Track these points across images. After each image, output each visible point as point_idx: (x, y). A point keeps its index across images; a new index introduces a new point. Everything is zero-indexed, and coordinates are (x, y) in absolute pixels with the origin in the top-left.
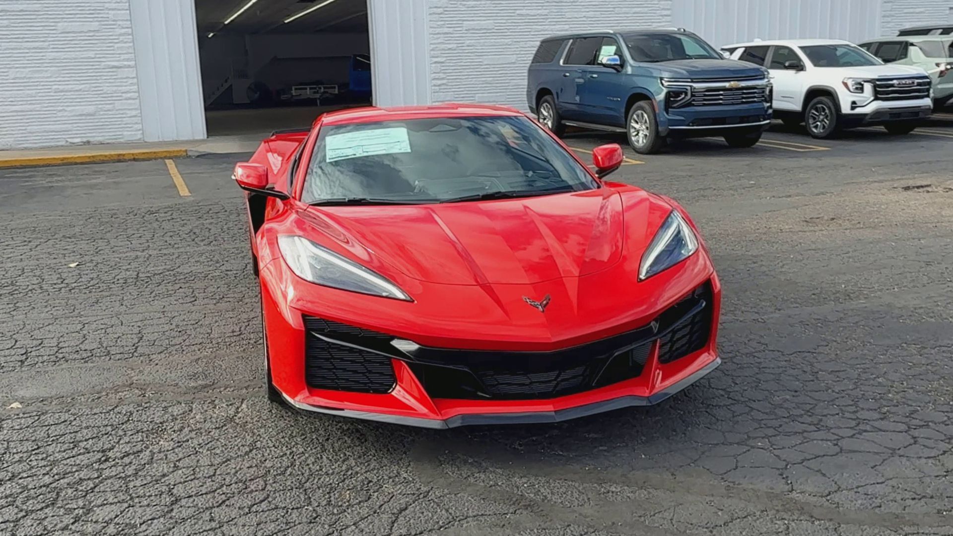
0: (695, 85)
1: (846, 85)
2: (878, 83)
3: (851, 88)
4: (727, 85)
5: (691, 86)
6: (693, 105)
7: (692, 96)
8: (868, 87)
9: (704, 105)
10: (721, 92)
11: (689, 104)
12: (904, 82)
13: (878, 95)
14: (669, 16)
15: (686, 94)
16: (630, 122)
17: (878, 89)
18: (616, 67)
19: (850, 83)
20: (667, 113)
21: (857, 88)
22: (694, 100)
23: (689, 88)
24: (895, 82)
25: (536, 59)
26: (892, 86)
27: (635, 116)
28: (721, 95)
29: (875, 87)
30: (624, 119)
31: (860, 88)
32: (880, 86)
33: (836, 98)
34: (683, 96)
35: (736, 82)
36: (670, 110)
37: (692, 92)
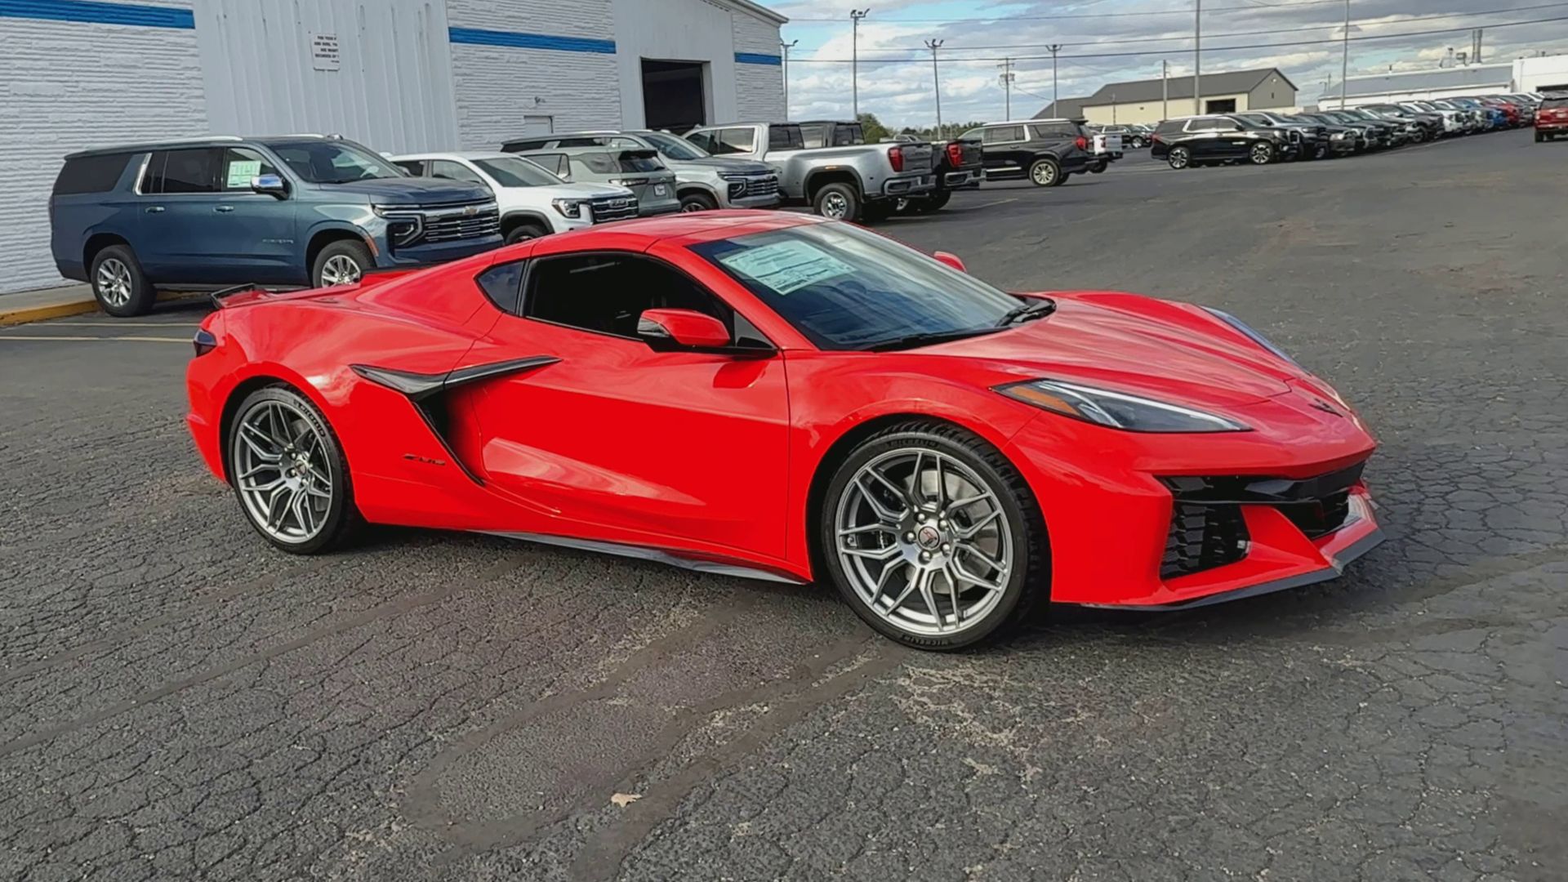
0: (428, 213)
1: (557, 208)
2: (594, 204)
3: (566, 213)
4: (463, 210)
5: (420, 215)
6: (427, 242)
7: (425, 228)
8: (584, 209)
9: (441, 241)
10: (459, 222)
11: (421, 240)
12: (618, 201)
13: (595, 219)
14: (203, 121)
15: (416, 226)
16: (321, 273)
17: (596, 212)
18: (278, 192)
19: (562, 204)
20: (394, 255)
21: (571, 212)
22: (427, 235)
23: (418, 217)
24: (609, 202)
25: (60, 188)
26: (607, 207)
27: (328, 265)
28: (458, 225)
29: (593, 209)
30: (306, 273)
31: (575, 212)
32: (597, 208)
33: (547, 225)
34: (412, 229)
35: (472, 207)
36: (396, 250)
37: (423, 224)
